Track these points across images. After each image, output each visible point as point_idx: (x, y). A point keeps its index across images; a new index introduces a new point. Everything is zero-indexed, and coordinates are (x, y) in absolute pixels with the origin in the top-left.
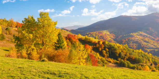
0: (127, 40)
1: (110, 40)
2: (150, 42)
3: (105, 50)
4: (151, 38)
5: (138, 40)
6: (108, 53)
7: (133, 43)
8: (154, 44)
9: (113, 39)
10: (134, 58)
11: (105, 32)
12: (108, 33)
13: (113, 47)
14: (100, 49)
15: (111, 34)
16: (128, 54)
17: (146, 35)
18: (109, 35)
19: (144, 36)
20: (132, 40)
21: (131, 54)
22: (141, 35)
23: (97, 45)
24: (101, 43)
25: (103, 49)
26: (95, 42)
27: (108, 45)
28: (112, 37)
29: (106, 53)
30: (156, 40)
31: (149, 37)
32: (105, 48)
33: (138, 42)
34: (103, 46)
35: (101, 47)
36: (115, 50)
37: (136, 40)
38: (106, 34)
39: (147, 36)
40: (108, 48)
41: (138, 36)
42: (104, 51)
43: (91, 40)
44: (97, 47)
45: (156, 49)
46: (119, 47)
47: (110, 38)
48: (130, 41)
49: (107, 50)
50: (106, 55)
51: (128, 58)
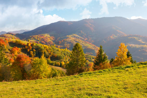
0: (63, 41)
1: (50, 41)
2: (80, 42)
3: (32, 50)
4: (82, 39)
5: (71, 40)
6: (35, 53)
7: (67, 43)
8: (83, 43)
9: (53, 40)
10: (56, 56)
11: (46, 35)
12: (49, 36)
13: (40, 48)
14: (29, 50)
15: (51, 36)
16: (52, 53)
17: (78, 36)
18: (49, 37)
19: (77, 37)
20: (66, 41)
21: (55, 53)
22: (75, 37)
23: (26, 46)
24: (30, 45)
25: (31, 50)
26: (24, 44)
27: (35, 47)
28: (52, 39)
29: (33, 53)
30: (85, 41)
31: (81, 38)
32: (33, 49)
33: (71, 42)
34: (31, 48)
35: (29, 48)
36: (42, 50)
37: (70, 41)
38: (47, 37)
39: (79, 38)
40: (35, 49)
41: (72, 38)
42: (32, 52)
43: (21, 42)
44: (26, 49)
45: (84, 47)
46: (45, 48)
47: (50, 40)
48: (65, 42)
49: (35, 50)
50: (33, 55)
51: (51, 56)
